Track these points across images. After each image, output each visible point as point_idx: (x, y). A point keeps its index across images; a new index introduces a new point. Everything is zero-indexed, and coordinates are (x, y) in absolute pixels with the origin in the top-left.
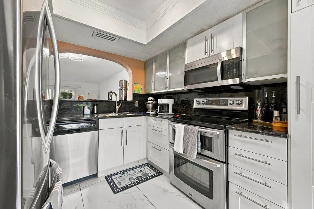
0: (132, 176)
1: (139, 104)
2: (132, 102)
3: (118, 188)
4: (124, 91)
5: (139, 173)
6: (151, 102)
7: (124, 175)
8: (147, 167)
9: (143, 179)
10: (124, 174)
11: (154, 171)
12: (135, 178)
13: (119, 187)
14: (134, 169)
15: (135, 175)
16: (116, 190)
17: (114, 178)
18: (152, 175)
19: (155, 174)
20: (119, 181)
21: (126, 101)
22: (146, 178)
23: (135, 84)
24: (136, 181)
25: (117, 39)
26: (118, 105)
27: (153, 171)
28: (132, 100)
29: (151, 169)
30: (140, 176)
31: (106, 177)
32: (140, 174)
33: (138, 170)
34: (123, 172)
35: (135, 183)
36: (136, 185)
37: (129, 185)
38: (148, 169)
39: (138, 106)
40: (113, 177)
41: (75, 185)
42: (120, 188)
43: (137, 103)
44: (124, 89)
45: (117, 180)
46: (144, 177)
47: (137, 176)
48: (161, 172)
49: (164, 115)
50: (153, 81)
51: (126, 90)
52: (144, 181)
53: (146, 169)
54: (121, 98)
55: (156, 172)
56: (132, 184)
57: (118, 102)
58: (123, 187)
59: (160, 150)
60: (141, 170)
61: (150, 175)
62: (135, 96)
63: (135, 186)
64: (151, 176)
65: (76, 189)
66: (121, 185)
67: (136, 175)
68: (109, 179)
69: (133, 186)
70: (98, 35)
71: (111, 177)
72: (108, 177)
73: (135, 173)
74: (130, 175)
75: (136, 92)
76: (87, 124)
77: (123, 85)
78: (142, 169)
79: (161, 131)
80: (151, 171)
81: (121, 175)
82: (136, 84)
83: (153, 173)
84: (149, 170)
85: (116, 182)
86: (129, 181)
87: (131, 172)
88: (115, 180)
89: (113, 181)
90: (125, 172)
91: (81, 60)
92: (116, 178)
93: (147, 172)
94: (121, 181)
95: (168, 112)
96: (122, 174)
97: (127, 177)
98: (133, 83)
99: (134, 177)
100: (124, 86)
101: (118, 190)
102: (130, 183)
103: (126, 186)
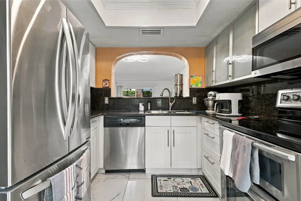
0: (177, 184)
1: (197, 101)
2: (189, 99)
3: (157, 191)
4: (178, 87)
5: (186, 184)
6: (211, 98)
7: (170, 180)
8: (200, 180)
9: (188, 193)
10: (171, 178)
11: (207, 188)
12: (180, 188)
13: (159, 191)
14: (184, 177)
15: (181, 185)
16: (155, 193)
17: (159, 180)
18: (202, 193)
19: (206, 193)
20: (162, 184)
21: (181, 98)
22: (193, 193)
23: (192, 76)
24: (180, 192)
25: (162, 30)
26: (171, 102)
27: (205, 188)
28: (188, 96)
29: (204, 185)
30: (187, 189)
31: (152, 176)
32: (187, 186)
33: (188, 180)
34: (169, 176)
35: (177, 193)
36: (177, 196)
37: (170, 193)
38: (200, 183)
39: (196, 103)
40: (158, 178)
41: (127, 174)
42: (159, 193)
43: (194, 99)
44: (178, 84)
45: (161, 183)
46: (191, 192)
47: (182, 187)
48: (216, 194)
49: (224, 116)
50: (214, 70)
51: (181, 85)
52: (189, 196)
53: (197, 182)
54: (176, 94)
55: (209, 191)
56: (173, 193)
57: (172, 98)
58: (162, 193)
59: (213, 163)
60: (191, 182)
61: (200, 191)
62: (192, 91)
63: (176, 198)
64: (200, 193)
65: (126, 177)
66: (161, 189)
67: (183, 185)
68: (154, 178)
69: (174, 196)
70: (143, 33)
71: (156, 178)
72: (154, 177)
73: (183, 182)
74: (176, 183)
75: (194, 86)
76: (135, 120)
77: (177, 80)
78: (193, 181)
79: (213, 138)
80: (203, 187)
81: (166, 179)
82: (194, 77)
83: (205, 190)
84: (201, 185)
85: (159, 184)
86: (171, 188)
87: (179, 180)
88: (158, 182)
89: (157, 183)
90: (172, 177)
91: (146, 60)
92: (161, 180)
93: (197, 187)
94: (164, 186)
95: (230, 112)
96: (168, 179)
97: (172, 184)
98: (189, 76)
99: (179, 186)
100: (179, 81)
101: (157, 194)
102: (172, 191)
103: (166, 193)
